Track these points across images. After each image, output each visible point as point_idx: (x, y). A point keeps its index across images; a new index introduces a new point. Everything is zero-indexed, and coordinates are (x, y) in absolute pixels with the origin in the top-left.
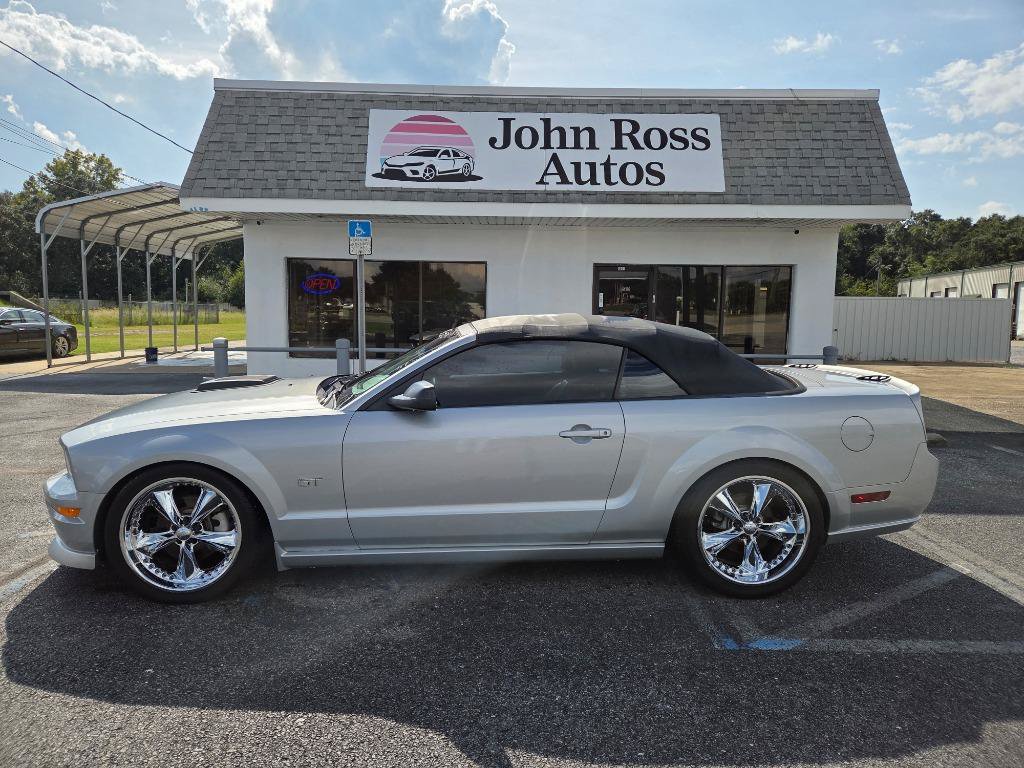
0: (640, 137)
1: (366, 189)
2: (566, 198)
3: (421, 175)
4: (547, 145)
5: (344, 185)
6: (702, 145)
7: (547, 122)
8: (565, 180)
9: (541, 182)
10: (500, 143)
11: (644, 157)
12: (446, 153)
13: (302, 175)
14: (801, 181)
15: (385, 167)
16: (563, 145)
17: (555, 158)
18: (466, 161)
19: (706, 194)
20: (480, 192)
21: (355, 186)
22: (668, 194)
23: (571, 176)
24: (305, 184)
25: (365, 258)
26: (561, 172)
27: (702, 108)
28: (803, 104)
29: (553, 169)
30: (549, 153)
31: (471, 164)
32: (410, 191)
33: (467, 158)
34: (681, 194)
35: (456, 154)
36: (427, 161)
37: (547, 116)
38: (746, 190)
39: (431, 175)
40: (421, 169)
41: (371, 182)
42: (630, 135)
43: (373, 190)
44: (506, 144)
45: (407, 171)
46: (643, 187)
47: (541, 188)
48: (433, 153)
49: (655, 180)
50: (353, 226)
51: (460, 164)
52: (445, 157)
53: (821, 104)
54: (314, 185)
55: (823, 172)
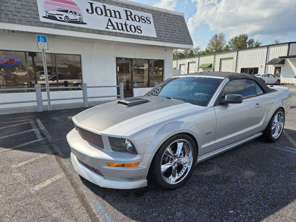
0: (133, 16)
1: (41, 22)
2: (116, 34)
3: (63, 19)
4: (106, 15)
5: (30, 19)
6: (149, 22)
7: (104, 7)
8: (114, 28)
9: (107, 28)
10: (90, 11)
11: (136, 24)
12: (71, 12)
13: (8, 13)
14: (172, 36)
15: (48, 14)
16: (111, 16)
17: (109, 20)
18: (80, 16)
19: (152, 37)
20: (87, 29)
21: (36, 20)
22: (143, 36)
23: (116, 28)
24: (10, 17)
25: (46, 51)
26: (113, 25)
27: (147, 11)
28: (169, 14)
29: (110, 24)
30: (108, 18)
31: (82, 18)
32: (60, 25)
33: (79, 15)
34: (147, 37)
35: (75, 13)
36: (65, 14)
37: (104, 4)
38: (161, 38)
39: (68, 20)
40: (63, 17)
41: (42, 20)
42: (130, 16)
43: (44, 23)
44: (92, 13)
45: (57, 17)
46: (136, 34)
47: (107, 30)
48: (66, 11)
49: (140, 32)
50: (39, 38)
51: (77, 17)
52: (71, 13)
53: (173, 15)
54: (15, 18)
55: (176, 34)
